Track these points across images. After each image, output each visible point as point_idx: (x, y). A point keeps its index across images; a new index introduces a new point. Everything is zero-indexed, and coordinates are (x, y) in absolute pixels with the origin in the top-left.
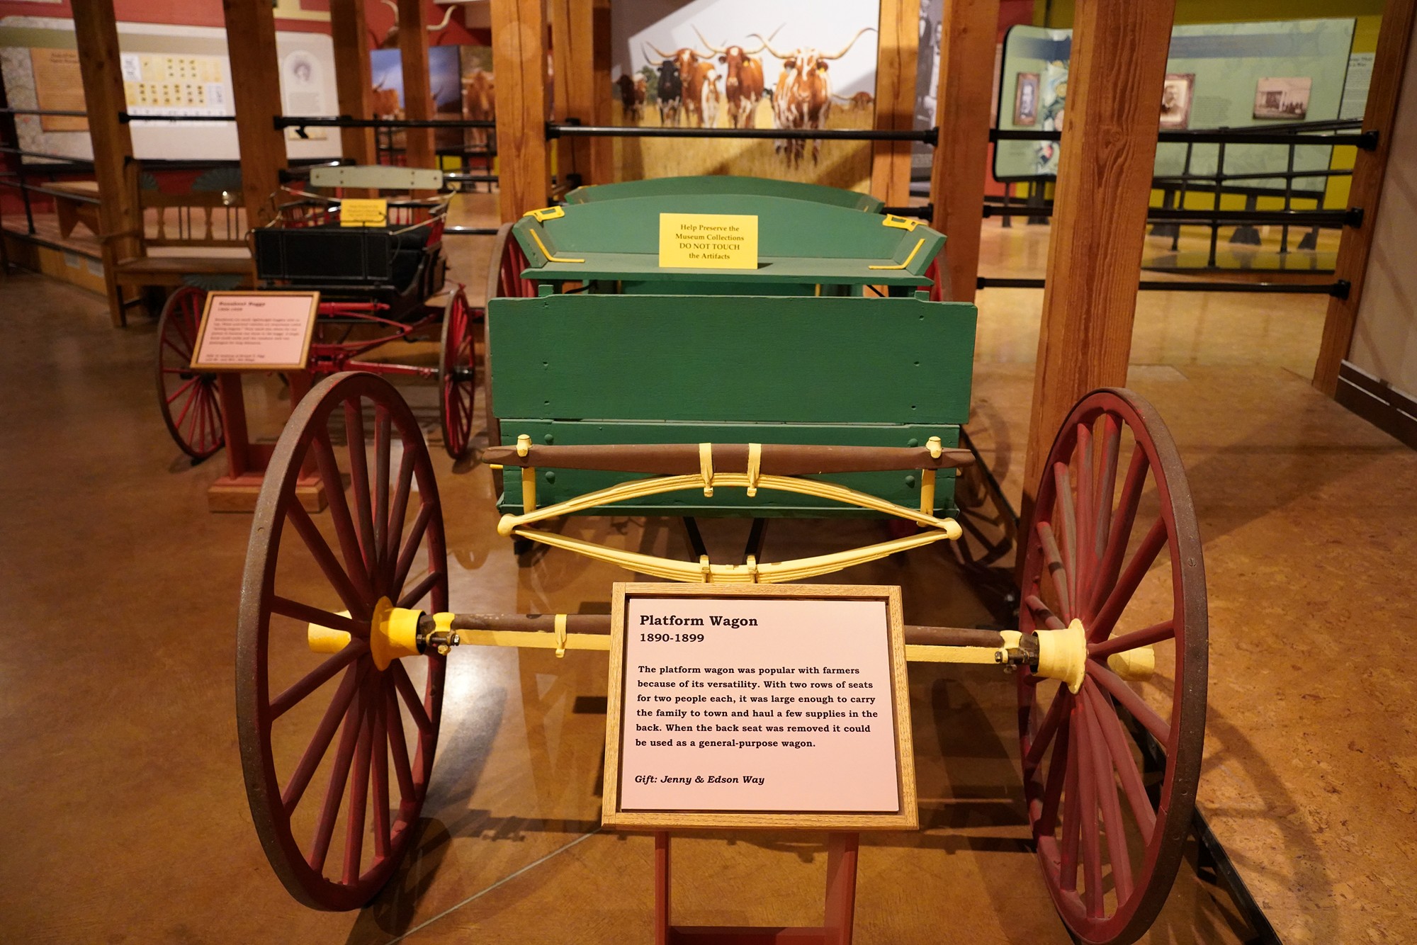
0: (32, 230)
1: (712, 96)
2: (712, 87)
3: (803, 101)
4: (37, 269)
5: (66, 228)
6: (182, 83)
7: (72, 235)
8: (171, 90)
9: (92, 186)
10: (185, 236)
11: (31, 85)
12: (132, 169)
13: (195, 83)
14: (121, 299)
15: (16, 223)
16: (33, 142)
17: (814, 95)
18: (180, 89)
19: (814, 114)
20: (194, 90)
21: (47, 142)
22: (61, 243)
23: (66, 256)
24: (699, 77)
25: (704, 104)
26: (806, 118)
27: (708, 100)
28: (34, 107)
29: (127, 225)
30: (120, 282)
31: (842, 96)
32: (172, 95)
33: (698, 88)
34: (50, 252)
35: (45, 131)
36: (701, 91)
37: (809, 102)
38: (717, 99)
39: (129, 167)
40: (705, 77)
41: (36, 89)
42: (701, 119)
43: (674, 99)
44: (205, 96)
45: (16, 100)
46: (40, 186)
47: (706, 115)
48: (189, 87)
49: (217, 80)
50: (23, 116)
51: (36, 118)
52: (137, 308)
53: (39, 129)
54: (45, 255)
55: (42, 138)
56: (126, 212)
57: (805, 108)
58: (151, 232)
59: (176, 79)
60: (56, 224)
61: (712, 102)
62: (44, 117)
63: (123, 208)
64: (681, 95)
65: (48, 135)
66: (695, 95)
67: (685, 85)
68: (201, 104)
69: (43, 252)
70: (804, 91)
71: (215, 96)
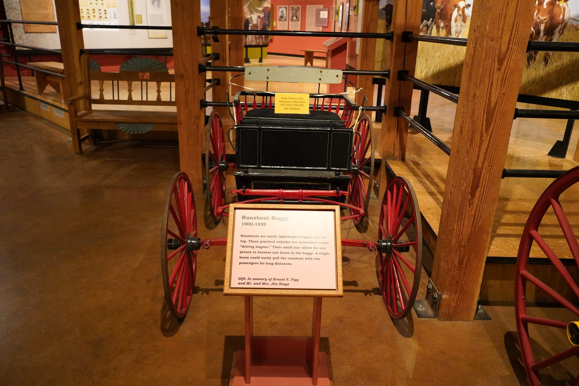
0: (22, 88)
1: (460, 19)
2: (461, 12)
3: (541, 22)
4: (24, 109)
5: (41, 88)
6: (97, 8)
7: (45, 91)
8: (91, 12)
9: (60, 66)
10: (116, 98)
11: (19, 8)
12: (84, 57)
13: (103, 8)
14: (79, 136)
15: (11, 82)
16: (20, 38)
17: (552, 18)
18: (95, 11)
19: (550, 31)
20: (103, 12)
21: (27, 38)
22: (38, 97)
23: (41, 103)
24: (450, 6)
25: (453, 23)
26: (542, 34)
27: (456, 21)
28: (20, 19)
29: (81, 91)
30: (79, 127)
31: (576, 19)
32: (91, 14)
33: (449, 13)
34: (32, 100)
35: (26, 33)
36: (451, 15)
37: (546, 23)
38: (464, 20)
39: (83, 56)
40: (456, 6)
41: (21, 10)
42: (449, 32)
43: (428, 21)
44: (107, 16)
45: (11, 15)
46: (26, 64)
47: (453, 30)
48: (100, 10)
49: (114, 7)
50: (15, 24)
51: (21, 25)
52: (87, 141)
53: (23, 31)
54: (28, 102)
55: (24, 36)
56: (81, 83)
57: (542, 27)
58: (95, 96)
59: (93, 6)
60: (35, 83)
61: (460, 23)
62: (25, 24)
63: (79, 81)
64: (434, 18)
65: (28, 34)
66: (446, 17)
67: (439, 10)
68: (106, 19)
69: (27, 100)
70: (543, 15)
71: (113, 15)
